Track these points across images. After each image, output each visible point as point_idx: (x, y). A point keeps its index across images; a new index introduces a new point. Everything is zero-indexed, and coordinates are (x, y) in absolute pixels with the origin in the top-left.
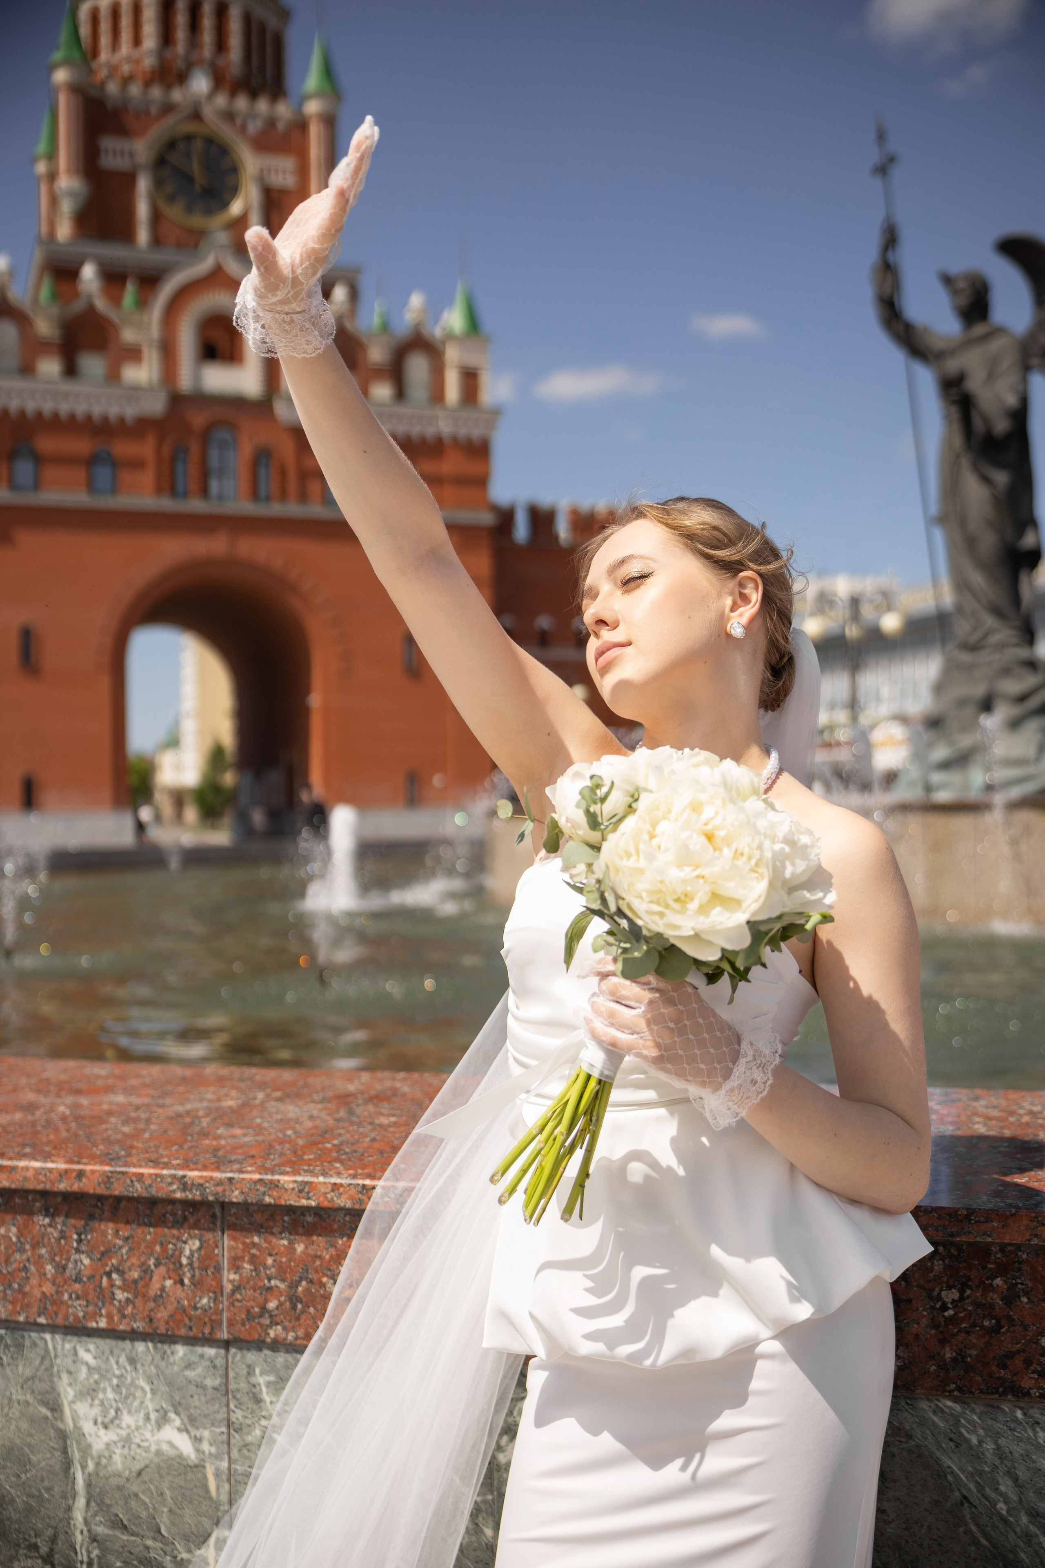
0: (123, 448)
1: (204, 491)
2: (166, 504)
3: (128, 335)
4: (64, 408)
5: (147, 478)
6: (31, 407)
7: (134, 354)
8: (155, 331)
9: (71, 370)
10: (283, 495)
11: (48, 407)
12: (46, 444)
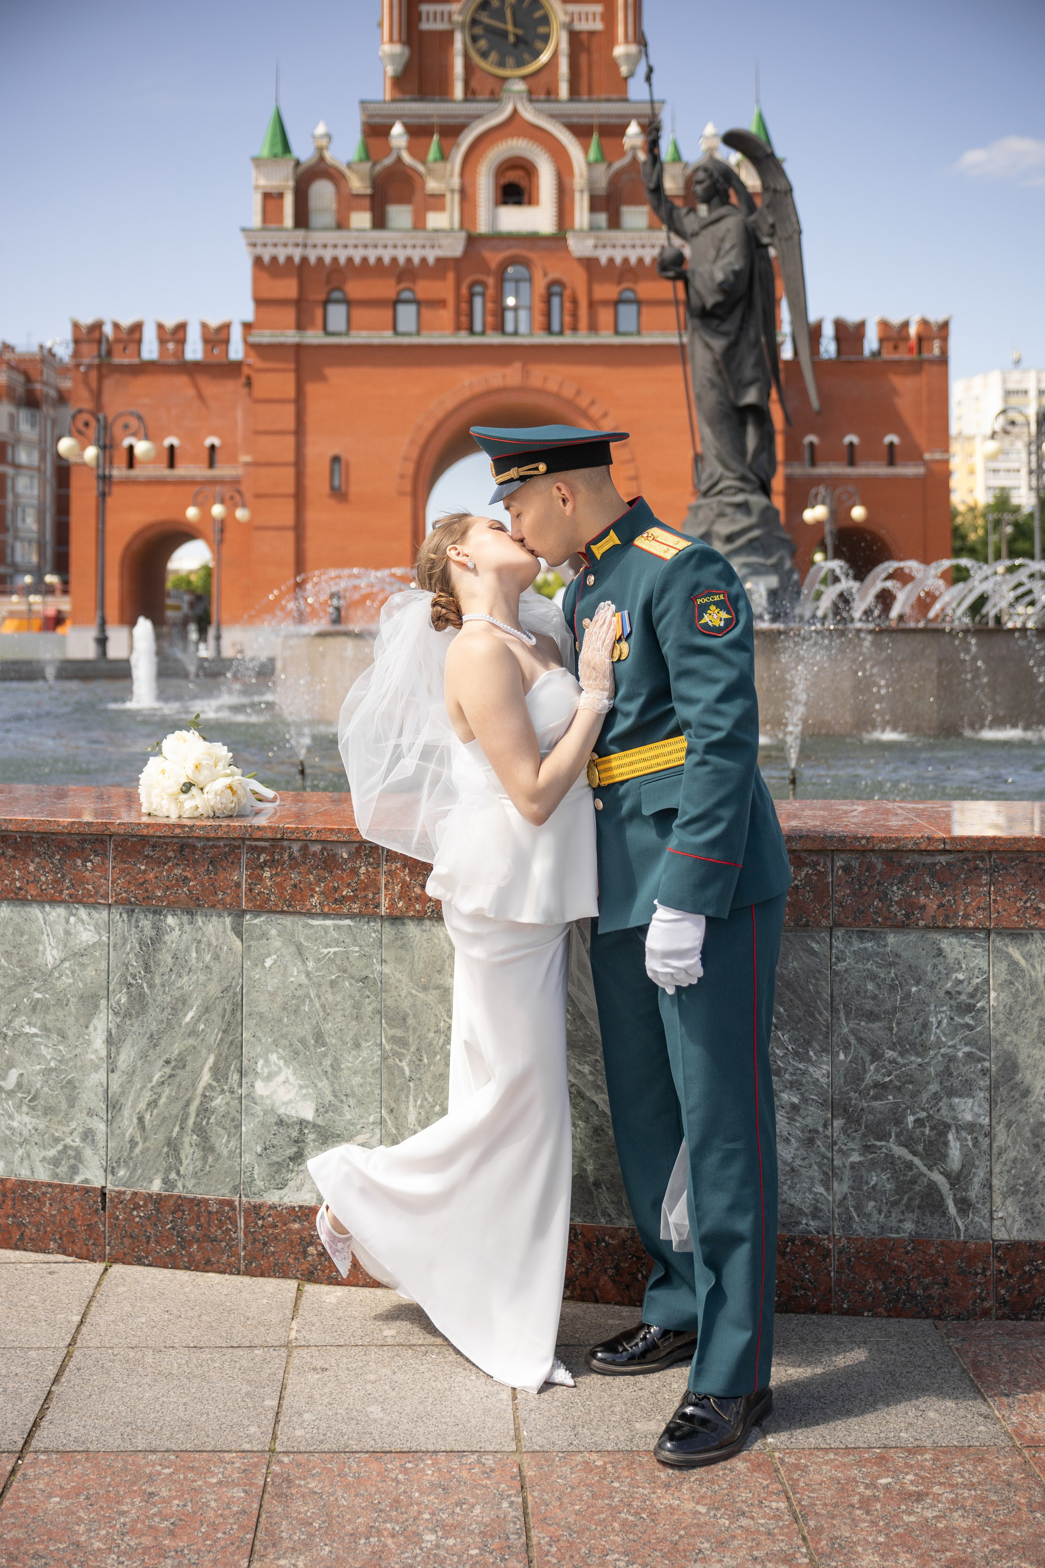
0: (425, 288)
1: (500, 327)
2: (463, 338)
3: (432, 185)
4: (372, 256)
5: (447, 315)
6: (342, 256)
7: (437, 202)
8: (456, 182)
9: (380, 222)
10: (575, 328)
11: (357, 256)
12: (355, 289)
